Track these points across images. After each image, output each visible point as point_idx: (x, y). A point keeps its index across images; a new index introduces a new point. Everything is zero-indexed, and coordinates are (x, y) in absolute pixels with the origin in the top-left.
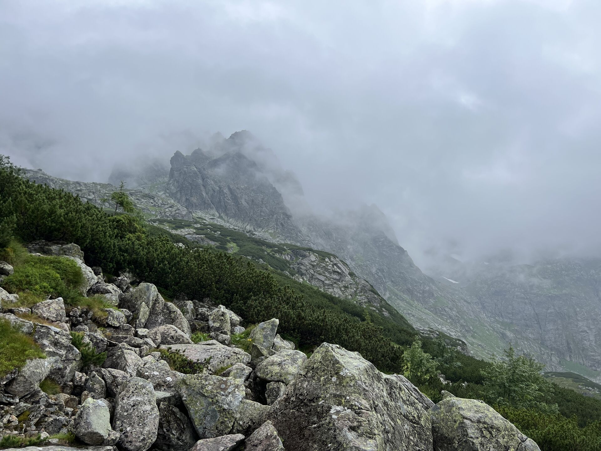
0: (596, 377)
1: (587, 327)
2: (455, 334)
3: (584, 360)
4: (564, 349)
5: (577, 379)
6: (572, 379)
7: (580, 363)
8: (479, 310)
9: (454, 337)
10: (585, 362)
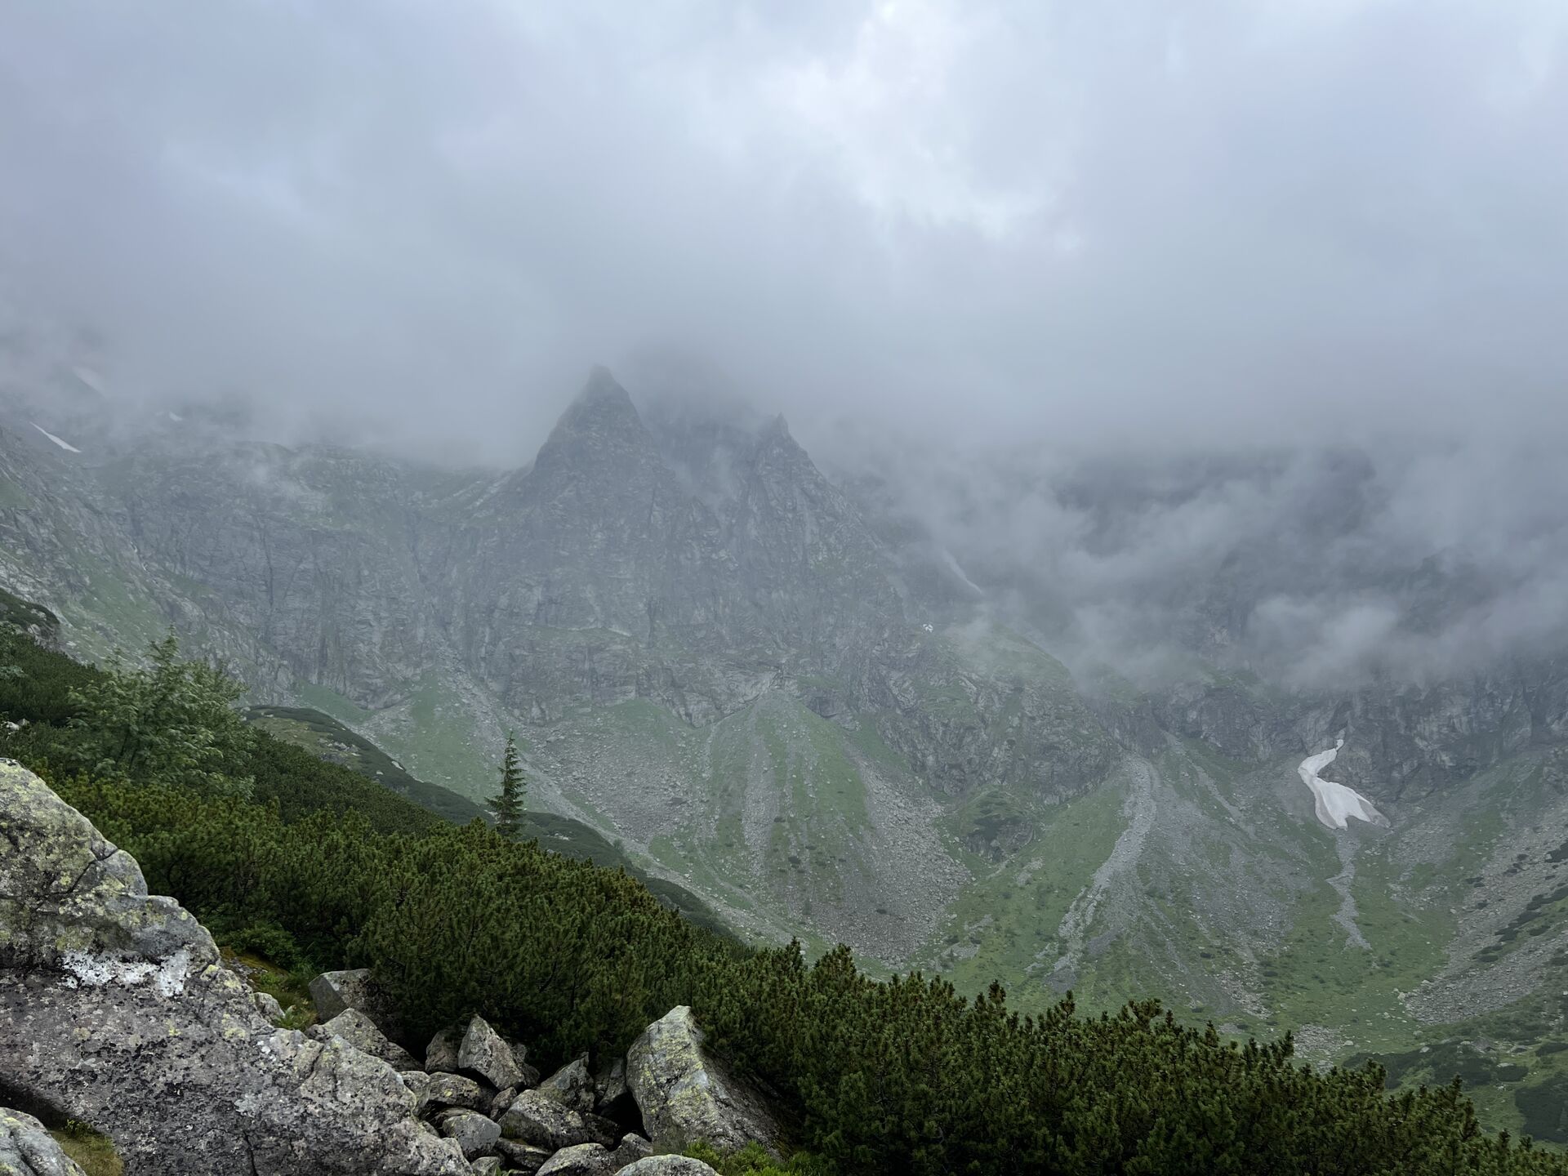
0: (362, 722)
1: (375, 614)
2: (32, 590)
3: (348, 684)
4: (312, 657)
5: (319, 723)
6: (308, 724)
7: (337, 691)
8: (122, 536)
9: (27, 598)
10: (348, 689)
